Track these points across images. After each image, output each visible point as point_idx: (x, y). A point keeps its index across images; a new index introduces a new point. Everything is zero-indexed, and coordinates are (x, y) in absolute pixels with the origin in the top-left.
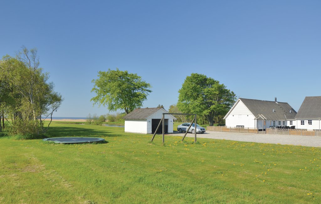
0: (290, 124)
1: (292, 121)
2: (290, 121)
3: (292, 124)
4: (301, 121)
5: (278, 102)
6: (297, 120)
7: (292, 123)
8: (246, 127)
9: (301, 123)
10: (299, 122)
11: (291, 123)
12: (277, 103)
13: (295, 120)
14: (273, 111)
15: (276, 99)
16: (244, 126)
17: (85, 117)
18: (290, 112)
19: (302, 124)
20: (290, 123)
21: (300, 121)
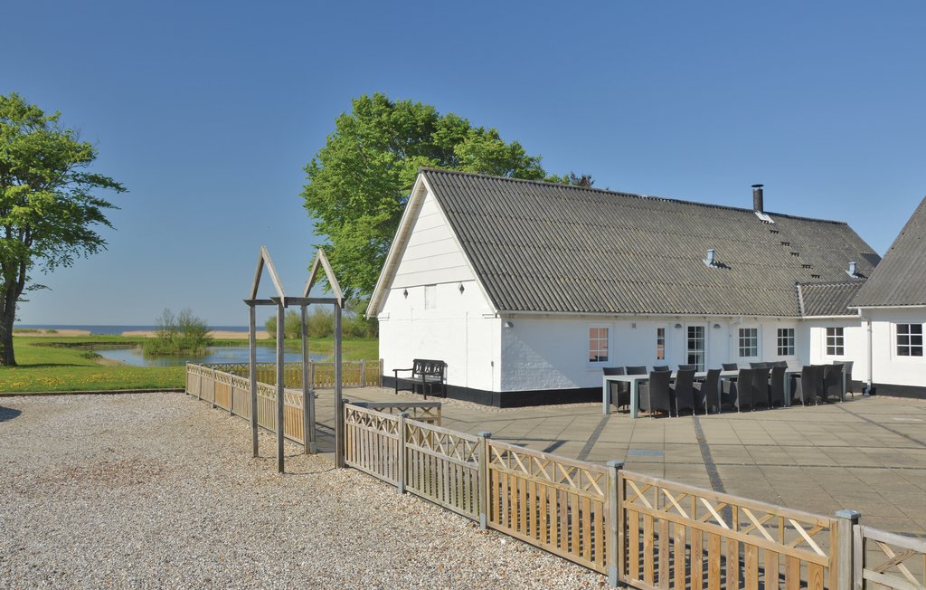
0: (830, 351)
1: (840, 331)
2: (830, 331)
3: (841, 352)
4: (902, 328)
5: (770, 214)
6: (870, 317)
7: (840, 341)
8: (453, 379)
9: (901, 340)
10: (886, 332)
11: (835, 345)
12: (767, 218)
13: (857, 323)
14: (707, 263)
15: (759, 197)
16: (442, 365)
17: (153, 324)
18: (850, 273)
19: (903, 351)
20: (830, 341)
21: (894, 326)
